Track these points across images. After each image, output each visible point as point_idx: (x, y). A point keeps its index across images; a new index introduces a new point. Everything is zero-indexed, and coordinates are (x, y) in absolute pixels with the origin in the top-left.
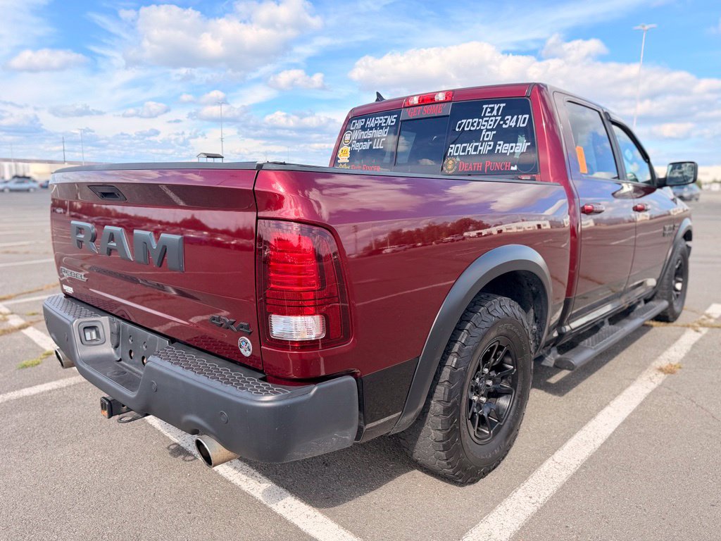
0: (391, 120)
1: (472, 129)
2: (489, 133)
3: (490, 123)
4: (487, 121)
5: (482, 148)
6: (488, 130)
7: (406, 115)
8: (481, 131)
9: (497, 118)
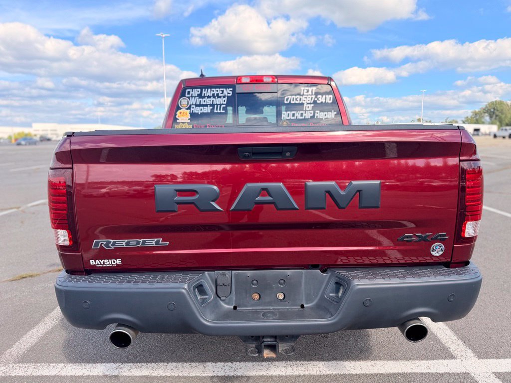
0: (228, 92)
1: (297, 102)
2: (309, 105)
3: (308, 99)
4: (306, 98)
5: (306, 115)
6: (308, 104)
7: (240, 89)
8: (302, 104)
9: (312, 96)
